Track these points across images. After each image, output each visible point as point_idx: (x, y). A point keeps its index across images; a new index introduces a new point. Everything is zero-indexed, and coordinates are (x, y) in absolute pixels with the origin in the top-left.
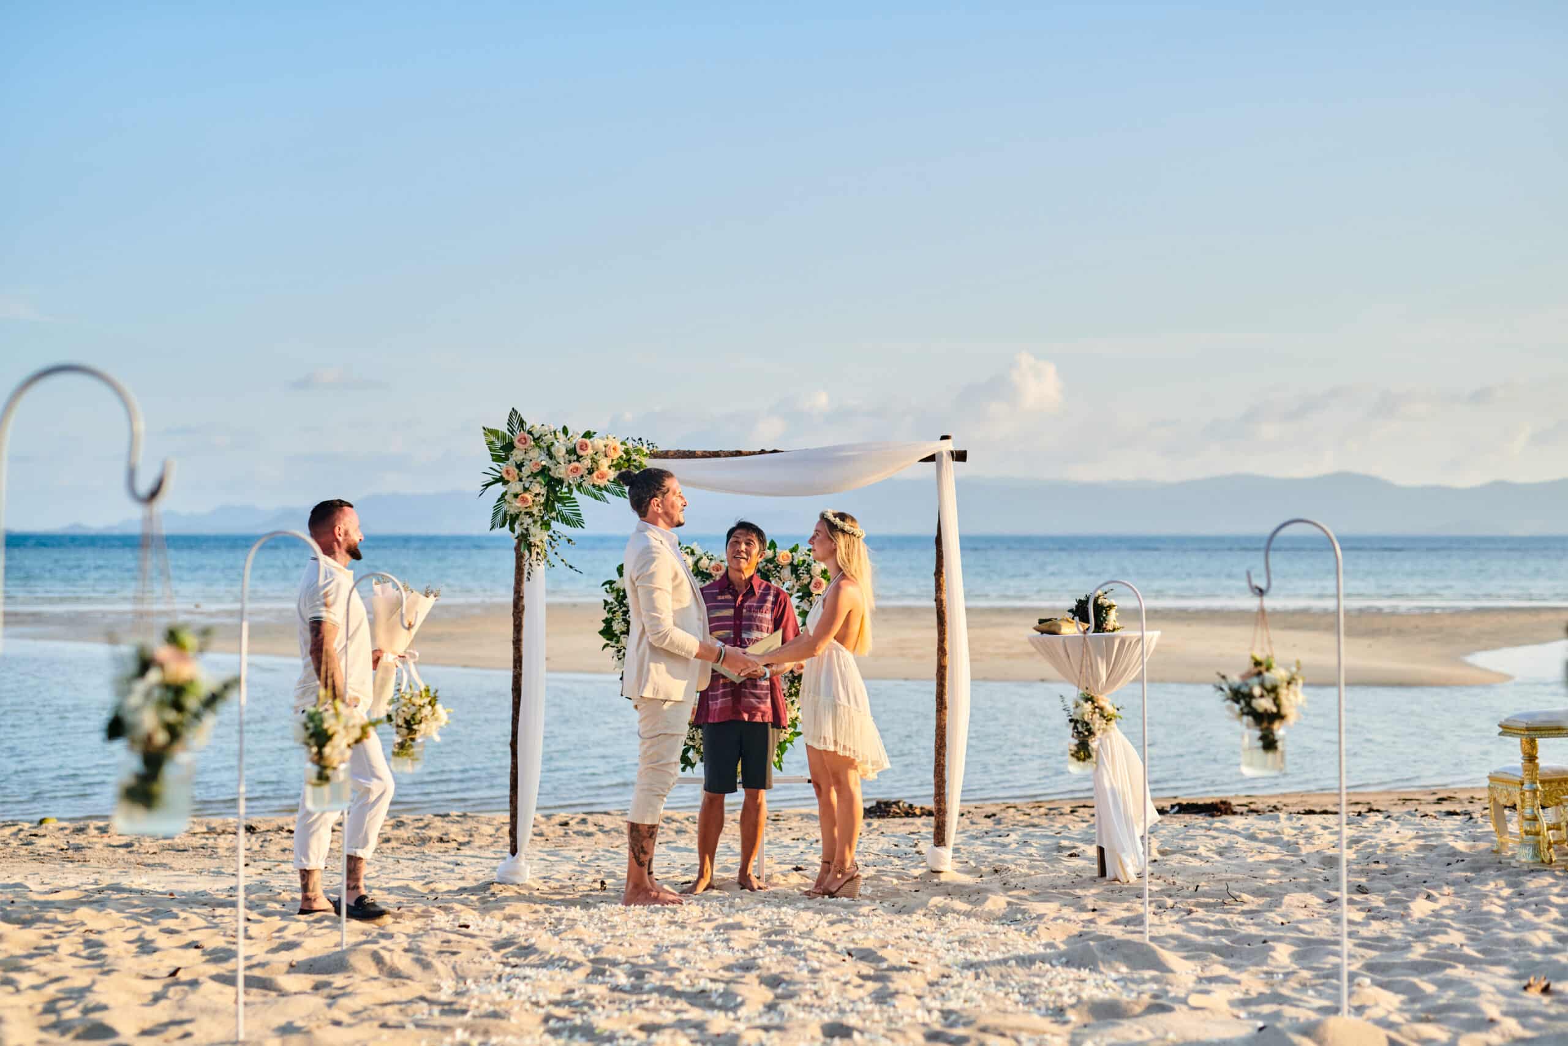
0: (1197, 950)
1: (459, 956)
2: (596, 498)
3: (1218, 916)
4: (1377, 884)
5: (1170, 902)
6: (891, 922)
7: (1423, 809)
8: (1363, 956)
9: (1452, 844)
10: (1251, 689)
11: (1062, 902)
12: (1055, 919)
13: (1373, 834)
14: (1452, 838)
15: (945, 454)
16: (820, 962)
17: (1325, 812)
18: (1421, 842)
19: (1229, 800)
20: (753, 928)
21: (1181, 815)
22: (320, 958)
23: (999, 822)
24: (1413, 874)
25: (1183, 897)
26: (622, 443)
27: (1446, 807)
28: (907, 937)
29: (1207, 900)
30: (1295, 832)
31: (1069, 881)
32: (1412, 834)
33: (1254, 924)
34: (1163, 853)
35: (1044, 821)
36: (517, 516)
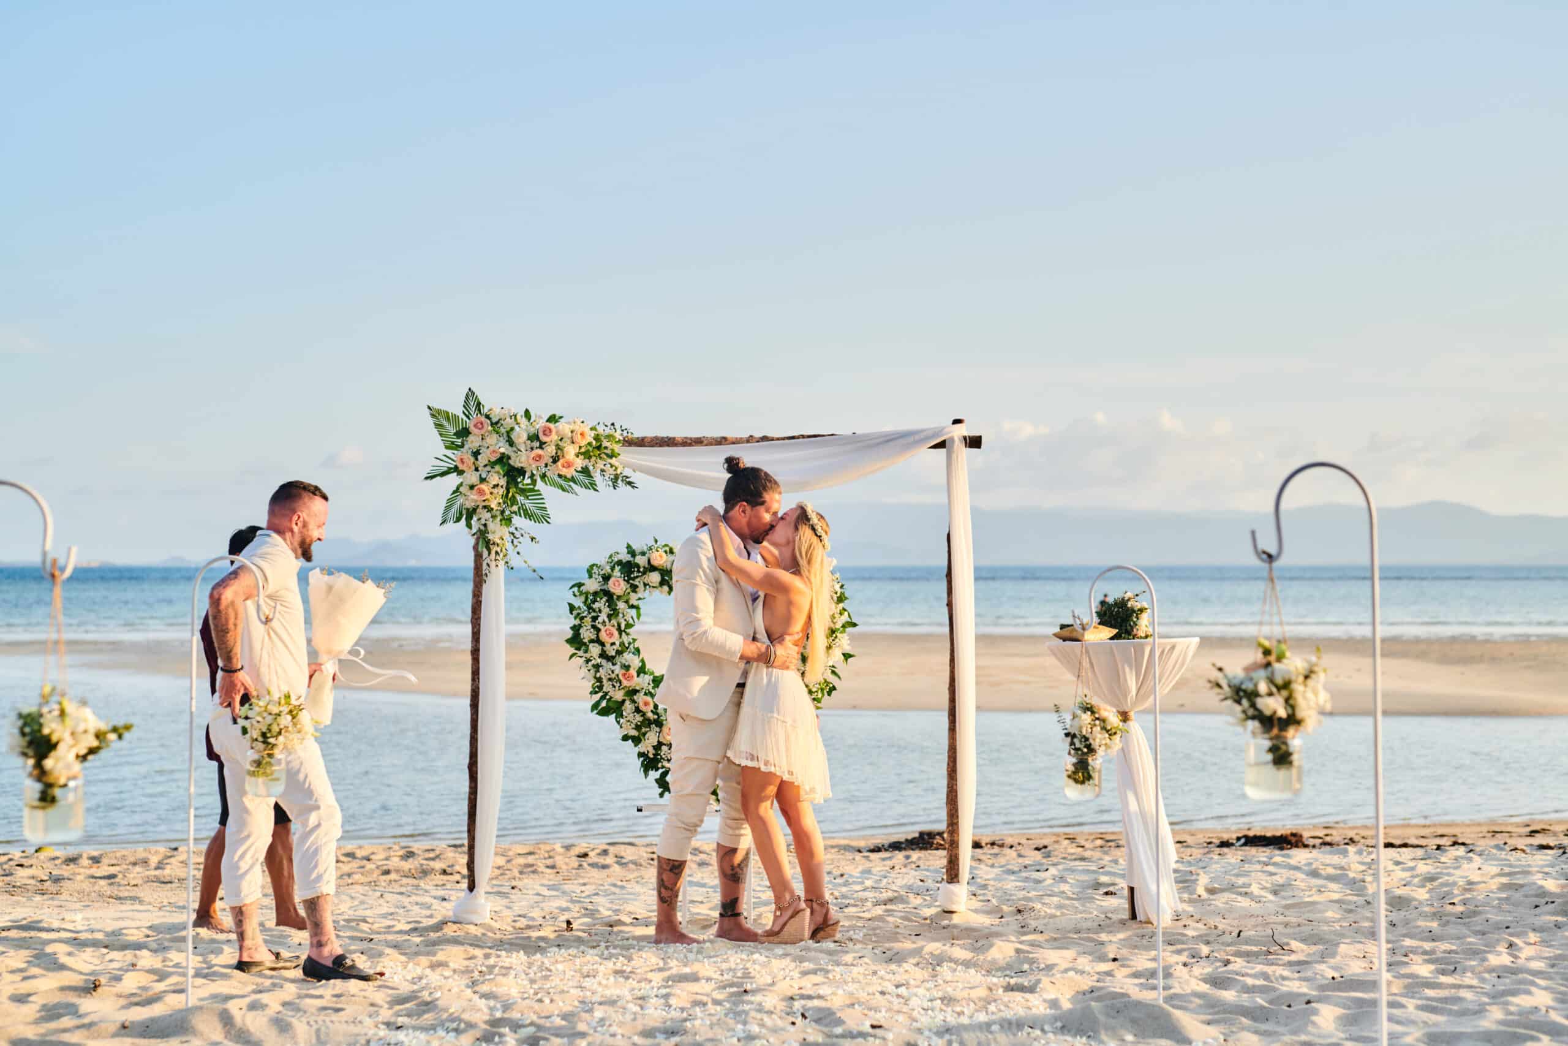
0: (1225, 1012)
1: (342, 1013)
2: (563, 490)
3: (1259, 968)
4: (1451, 930)
5: (1205, 950)
6: (875, 973)
7: (1512, 842)
8: (1425, 1023)
9: (1540, 883)
10: (1256, 685)
11: (1081, 949)
12: (1066, 971)
13: (1452, 871)
14: (1540, 876)
15: (956, 439)
16: (762, 1025)
17: (1405, 845)
18: (1504, 880)
19: (1299, 832)
20: (709, 979)
21: (1247, 848)
22: (159, 1018)
23: (1048, 856)
24: (1495, 917)
25: (1223, 944)
26: (591, 429)
27: (1539, 840)
28: (883, 993)
29: (1249, 948)
30: (1363, 868)
31: (1096, 924)
32: (1495, 870)
33: (1300, 979)
34: (1211, 891)
35: (1097, 854)
36: (475, 510)
